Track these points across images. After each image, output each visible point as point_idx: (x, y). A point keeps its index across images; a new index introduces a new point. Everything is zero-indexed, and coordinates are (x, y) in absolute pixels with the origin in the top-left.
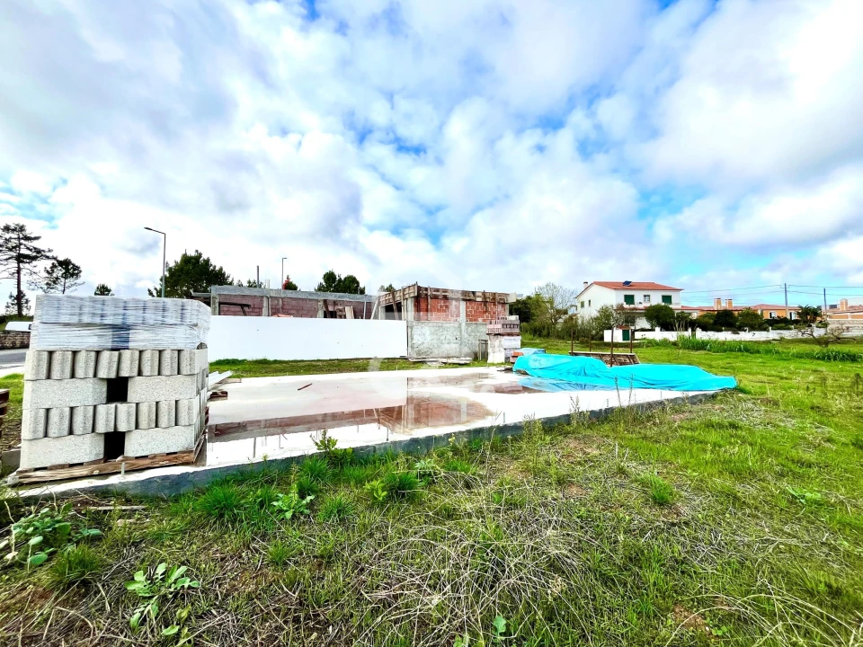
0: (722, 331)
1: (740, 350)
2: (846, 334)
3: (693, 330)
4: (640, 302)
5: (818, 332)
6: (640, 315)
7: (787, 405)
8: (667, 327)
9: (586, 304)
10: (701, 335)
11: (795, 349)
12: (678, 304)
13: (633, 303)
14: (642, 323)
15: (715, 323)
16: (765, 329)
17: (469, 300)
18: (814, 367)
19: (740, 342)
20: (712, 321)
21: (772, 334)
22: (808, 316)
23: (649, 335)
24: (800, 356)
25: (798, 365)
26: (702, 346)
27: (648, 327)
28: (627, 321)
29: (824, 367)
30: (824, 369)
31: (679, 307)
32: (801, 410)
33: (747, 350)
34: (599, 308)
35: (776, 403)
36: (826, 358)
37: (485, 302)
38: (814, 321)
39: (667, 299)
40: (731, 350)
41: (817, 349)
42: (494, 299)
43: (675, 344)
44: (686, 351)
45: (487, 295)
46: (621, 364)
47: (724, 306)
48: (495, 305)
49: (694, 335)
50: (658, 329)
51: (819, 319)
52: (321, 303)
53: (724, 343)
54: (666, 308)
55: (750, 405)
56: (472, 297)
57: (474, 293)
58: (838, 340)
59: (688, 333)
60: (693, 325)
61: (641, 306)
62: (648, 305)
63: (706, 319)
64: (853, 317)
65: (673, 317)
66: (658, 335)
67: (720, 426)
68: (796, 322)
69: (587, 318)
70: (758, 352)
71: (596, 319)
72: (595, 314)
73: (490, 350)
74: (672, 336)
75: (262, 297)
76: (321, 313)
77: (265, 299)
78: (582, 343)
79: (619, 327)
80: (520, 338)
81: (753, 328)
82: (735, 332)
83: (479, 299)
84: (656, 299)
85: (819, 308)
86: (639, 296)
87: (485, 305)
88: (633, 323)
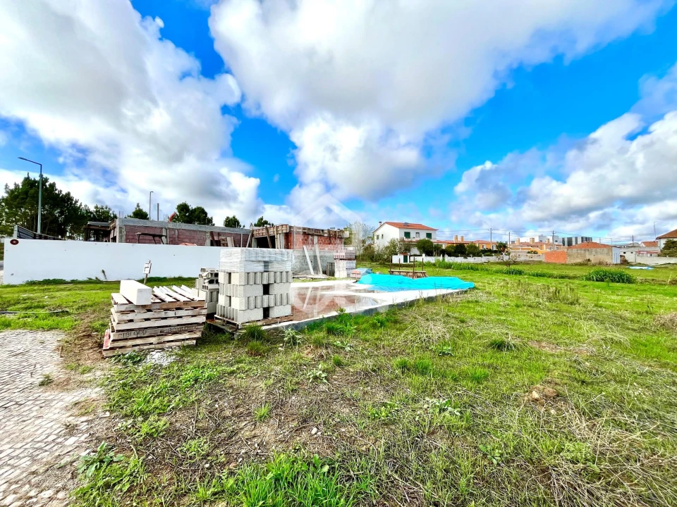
0: (458, 256)
1: (469, 269)
2: (518, 260)
3: (443, 256)
4: (414, 237)
5: (506, 258)
6: (414, 245)
7: (494, 294)
8: (429, 254)
9: (380, 236)
10: (448, 259)
11: (495, 268)
12: (435, 239)
13: (409, 237)
14: (415, 251)
15: (455, 252)
16: (481, 256)
17: (320, 236)
18: (503, 278)
19: (468, 264)
20: (453, 250)
21: (484, 259)
22: (502, 248)
23: (419, 259)
24: (497, 272)
25: (496, 277)
26: (449, 266)
27: (418, 253)
28: (406, 250)
29: (507, 278)
30: (507, 279)
31: (435, 241)
32: (499, 295)
33: (472, 269)
34: (389, 240)
35: (490, 293)
36: (509, 273)
37: (329, 237)
38: (503, 251)
39: (429, 235)
40: (464, 269)
41: (505, 268)
42: (335, 235)
43: (434, 265)
44: (441, 269)
45: (331, 232)
46: (418, 277)
47: (459, 240)
48: (335, 239)
49: (444, 259)
50: (424, 255)
51: (506, 250)
52: (209, 234)
53: (460, 264)
54: (429, 241)
55: (481, 294)
56: (321, 233)
57: (323, 230)
58: (515, 263)
59: (441, 258)
60: (443, 252)
61: (414, 240)
62: (418, 239)
63: (450, 249)
64: (522, 249)
65: (432, 248)
66: (425, 259)
67: (472, 302)
68: (495, 252)
69: (381, 247)
70: (477, 270)
71: (387, 248)
72: (387, 244)
73: (336, 270)
74: (432, 260)
75: (162, 228)
76: (208, 242)
77: (164, 230)
78: (380, 264)
79: (402, 253)
80: (355, 261)
81: (474, 255)
82: (465, 258)
83: (326, 235)
84: (423, 236)
85: (506, 242)
86: (413, 234)
87: (330, 239)
88: (409, 251)
